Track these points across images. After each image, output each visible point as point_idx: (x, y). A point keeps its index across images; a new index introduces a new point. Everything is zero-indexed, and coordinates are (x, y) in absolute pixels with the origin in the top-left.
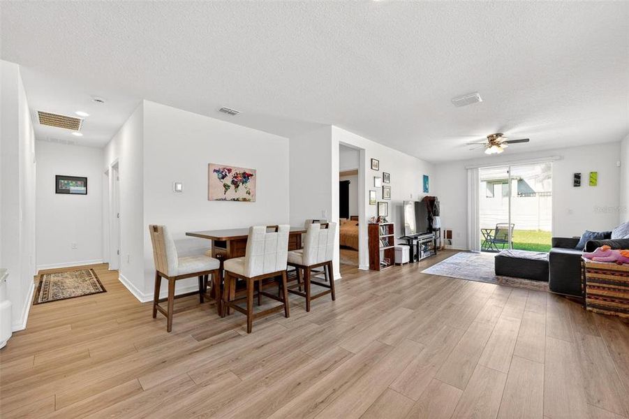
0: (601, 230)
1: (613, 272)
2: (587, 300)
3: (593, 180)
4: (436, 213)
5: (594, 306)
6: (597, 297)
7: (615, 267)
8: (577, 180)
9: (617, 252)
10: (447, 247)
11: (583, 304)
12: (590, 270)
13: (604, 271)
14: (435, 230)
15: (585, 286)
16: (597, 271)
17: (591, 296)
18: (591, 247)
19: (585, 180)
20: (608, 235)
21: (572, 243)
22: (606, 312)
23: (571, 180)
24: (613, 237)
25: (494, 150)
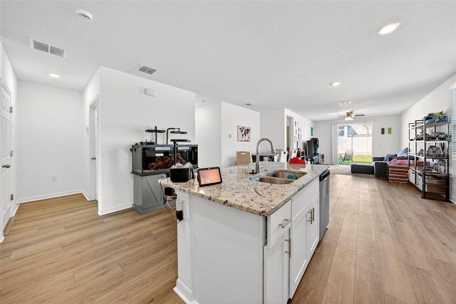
0: (393, 154)
1: (398, 168)
2: (389, 178)
3: (390, 131)
4: (318, 146)
5: (392, 180)
6: (392, 177)
7: (399, 166)
8: (383, 131)
9: (399, 161)
10: (321, 163)
11: (388, 180)
12: (390, 167)
13: (395, 167)
14: (317, 154)
15: (388, 173)
16: (393, 167)
17: (391, 176)
18: (390, 159)
19: (386, 131)
20: (396, 155)
21: (382, 159)
22: (396, 182)
23: (380, 131)
24: (398, 156)
25: (349, 118)
